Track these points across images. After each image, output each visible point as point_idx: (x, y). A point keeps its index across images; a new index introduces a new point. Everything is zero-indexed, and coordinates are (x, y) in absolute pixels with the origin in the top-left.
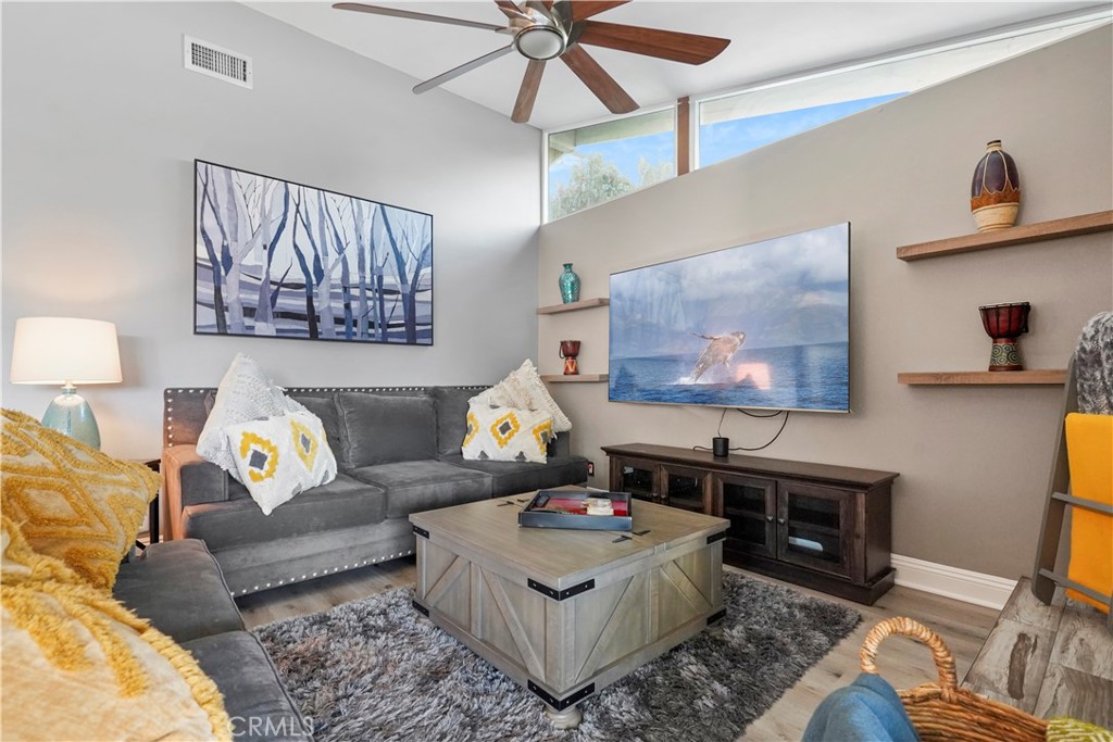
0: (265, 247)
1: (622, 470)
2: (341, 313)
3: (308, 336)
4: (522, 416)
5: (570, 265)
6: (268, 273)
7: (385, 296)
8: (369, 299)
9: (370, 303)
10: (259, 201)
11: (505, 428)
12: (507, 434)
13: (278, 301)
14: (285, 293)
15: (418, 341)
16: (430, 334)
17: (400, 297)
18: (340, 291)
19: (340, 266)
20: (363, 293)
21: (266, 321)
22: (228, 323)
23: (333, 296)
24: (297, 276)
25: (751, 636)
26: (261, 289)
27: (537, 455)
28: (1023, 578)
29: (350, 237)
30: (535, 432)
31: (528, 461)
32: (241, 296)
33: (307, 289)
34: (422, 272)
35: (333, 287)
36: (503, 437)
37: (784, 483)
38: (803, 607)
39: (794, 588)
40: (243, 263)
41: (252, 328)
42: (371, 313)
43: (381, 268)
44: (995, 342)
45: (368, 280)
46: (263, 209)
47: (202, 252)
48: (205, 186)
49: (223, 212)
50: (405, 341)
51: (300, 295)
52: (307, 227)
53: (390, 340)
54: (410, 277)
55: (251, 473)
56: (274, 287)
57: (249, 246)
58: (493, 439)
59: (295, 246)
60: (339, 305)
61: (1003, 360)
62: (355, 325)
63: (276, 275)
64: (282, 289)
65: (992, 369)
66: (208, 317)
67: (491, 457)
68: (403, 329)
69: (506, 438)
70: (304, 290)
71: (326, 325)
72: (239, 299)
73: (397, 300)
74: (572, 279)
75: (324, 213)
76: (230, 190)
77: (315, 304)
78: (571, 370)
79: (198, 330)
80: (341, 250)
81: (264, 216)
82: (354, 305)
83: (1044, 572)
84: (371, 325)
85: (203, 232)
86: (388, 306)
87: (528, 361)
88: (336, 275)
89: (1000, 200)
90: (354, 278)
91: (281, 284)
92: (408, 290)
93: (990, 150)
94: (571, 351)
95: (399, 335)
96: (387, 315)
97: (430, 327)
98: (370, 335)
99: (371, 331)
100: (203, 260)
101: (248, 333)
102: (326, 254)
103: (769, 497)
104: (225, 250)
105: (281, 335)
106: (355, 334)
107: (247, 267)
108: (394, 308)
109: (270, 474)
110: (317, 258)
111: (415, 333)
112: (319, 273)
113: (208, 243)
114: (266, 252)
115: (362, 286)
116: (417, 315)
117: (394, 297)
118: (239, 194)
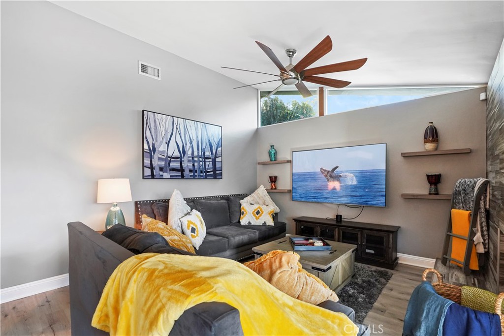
0: (166, 143)
1: (301, 227)
2: (191, 168)
3: (181, 177)
4: (264, 208)
5: (273, 146)
6: (167, 153)
7: (206, 160)
8: (201, 161)
9: (201, 163)
10: (164, 124)
11: (258, 213)
12: (259, 215)
13: (171, 164)
14: (173, 161)
15: (218, 177)
16: (221, 174)
17: (211, 160)
18: (191, 159)
19: (191, 148)
20: (199, 159)
21: (167, 172)
22: (155, 174)
23: (189, 161)
24: (177, 154)
25: (364, 281)
26: (165, 160)
27: (271, 222)
28: (437, 259)
29: (194, 137)
30: (269, 214)
31: (267, 225)
32: (159, 163)
33: (180, 159)
34: (218, 149)
35: (189, 157)
36: (257, 216)
37: (365, 231)
38: (375, 272)
39: (369, 266)
40: (159, 150)
41: (162, 175)
42: (201, 167)
43: (204, 149)
44: (431, 185)
45: (200, 154)
46: (165, 128)
47: (146, 147)
48: (147, 120)
49: (153, 130)
50: (213, 177)
51: (177, 161)
52: (180, 134)
53: (208, 177)
54: (214, 152)
55: (192, 235)
56: (169, 159)
57: (161, 143)
58: (254, 217)
59: (176, 142)
60: (191, 164)
61: (433, 191)
62: (196, 172)
63: (170, 154)
64: (172, 159)
65: (430, 194)
66: (148, 172)
67: (253, 224)
68: (212, 173)
69: (259, 217)
70: (179, 159)
71: (186, 173)
72: (158, 164)
73: (210, 161)
74: (274, 151)
75: (185, 128)
76: (155, 121)
77: (183, 165)
78: (274, 187)
79: (145, 178)
80: (191, 143)
81: (166, 131)
82: (196, 164)
83: (445, 256)
84: (201, 172)
85: (146, 138)
86: (207, 164)
87: (262, 186)
88: (190, 152)
89: (433, 141)
90: (196, 154)
91: (172, 158)
92: (213, 158)
93: (430, 125)
94: (273, 180)
95: (210, 175)
96: (207, 168)
97: (221, 172)
98: (202, 176)
99: (202, 174)
100: (147, 149)
101: (161, 177)
102: (186, 144)
103: (359, 236)
104: (153, 145)
105: (172, 177)
106: (196, 176)
107: (160, 151)
108: (209, 164)
109: (197, 236)
110: (183, 145)
111: (216, 174)
112: (184, 152)
113: (148, 143)
114: (167, 145)
115: (198, 157)
116: (217, 167)
117: (209, 160)
118: (158, 123)
